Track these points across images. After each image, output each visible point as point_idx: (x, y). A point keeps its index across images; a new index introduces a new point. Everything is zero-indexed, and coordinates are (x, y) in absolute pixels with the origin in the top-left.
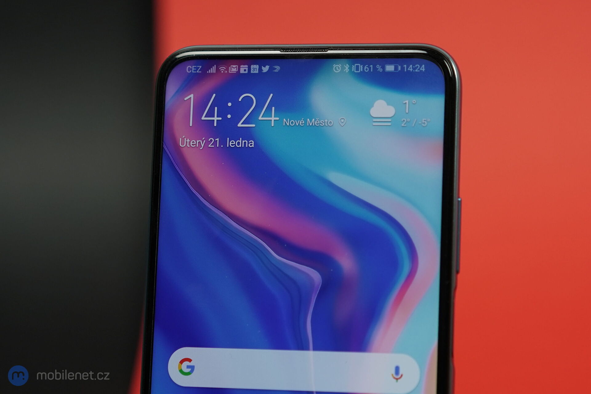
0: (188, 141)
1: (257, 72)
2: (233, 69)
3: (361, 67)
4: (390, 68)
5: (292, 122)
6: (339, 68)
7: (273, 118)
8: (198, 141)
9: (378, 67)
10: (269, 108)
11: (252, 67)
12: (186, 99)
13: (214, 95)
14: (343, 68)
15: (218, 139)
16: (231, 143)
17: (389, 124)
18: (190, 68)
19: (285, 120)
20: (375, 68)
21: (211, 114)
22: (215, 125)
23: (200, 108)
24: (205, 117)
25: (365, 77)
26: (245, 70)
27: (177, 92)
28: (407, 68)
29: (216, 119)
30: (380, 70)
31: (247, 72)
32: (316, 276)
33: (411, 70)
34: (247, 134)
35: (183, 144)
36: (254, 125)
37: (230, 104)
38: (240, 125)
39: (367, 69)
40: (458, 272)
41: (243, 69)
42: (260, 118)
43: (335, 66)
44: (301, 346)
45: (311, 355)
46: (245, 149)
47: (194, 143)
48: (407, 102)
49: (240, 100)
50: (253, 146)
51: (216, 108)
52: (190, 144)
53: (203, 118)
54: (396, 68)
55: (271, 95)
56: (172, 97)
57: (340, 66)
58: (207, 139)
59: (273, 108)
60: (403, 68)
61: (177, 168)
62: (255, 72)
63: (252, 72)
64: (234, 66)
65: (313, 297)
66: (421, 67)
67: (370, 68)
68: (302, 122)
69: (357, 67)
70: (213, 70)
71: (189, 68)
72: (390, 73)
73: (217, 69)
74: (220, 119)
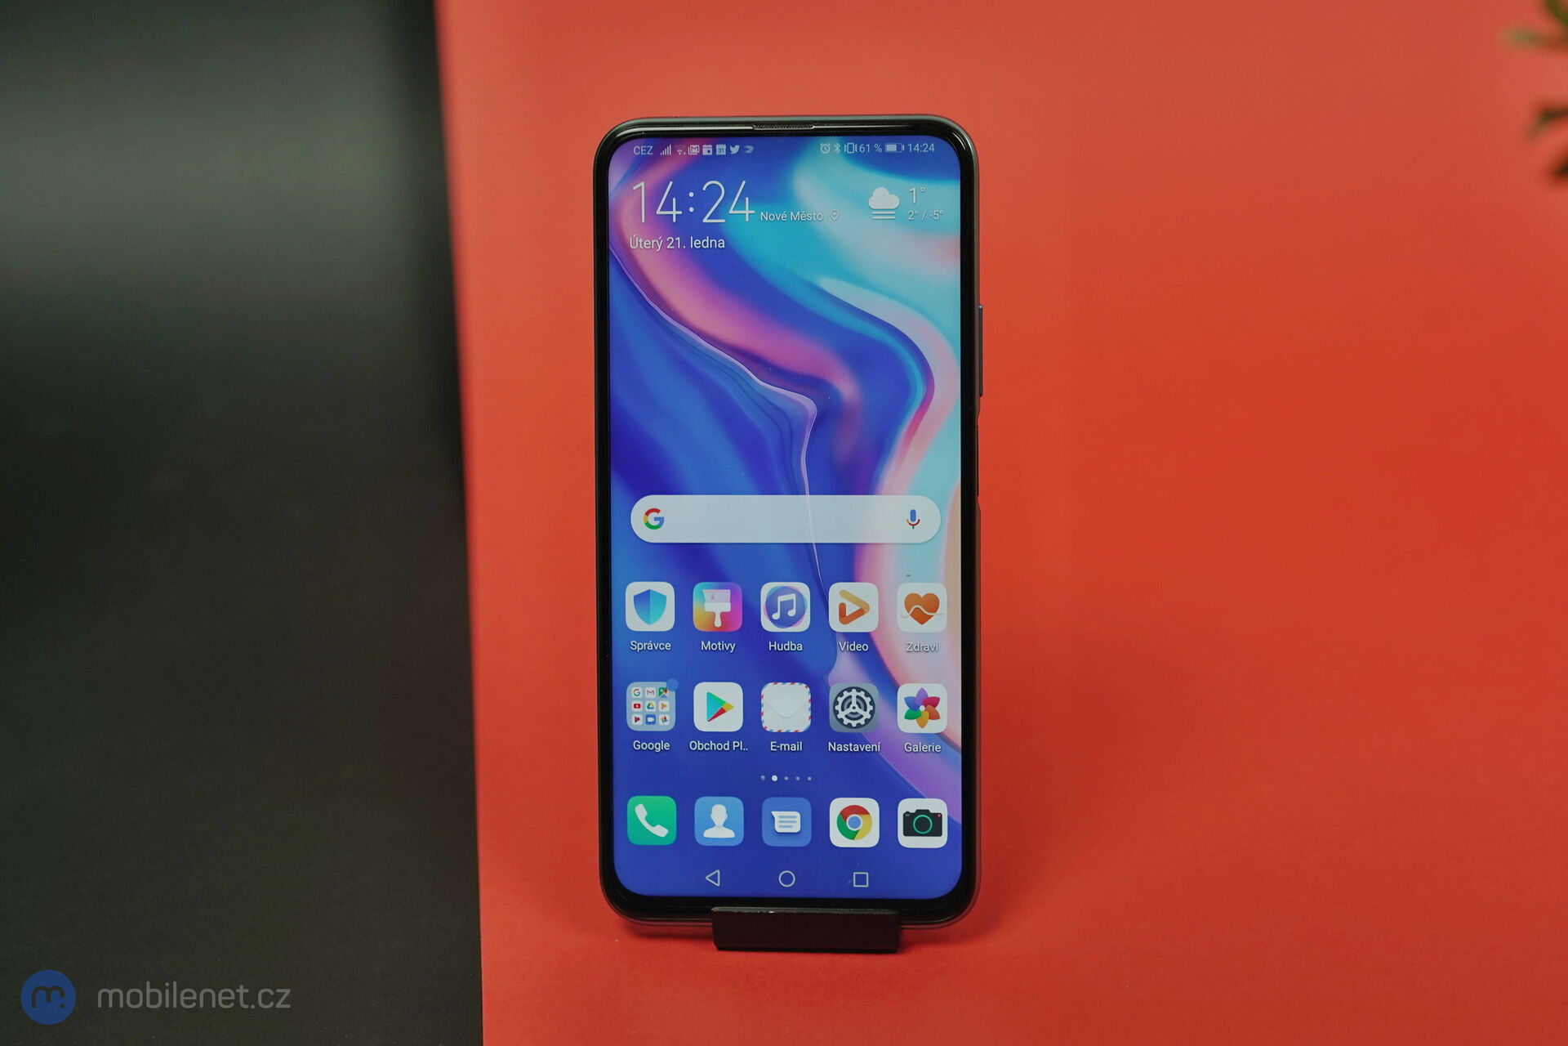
0: (641, 241)
1: (724, 153)
2: (694, 150)
3: (855, 147)
4: (891, 148)
5: (772, 216)
6: (827, 148)
7: (747, 212)
8: (653, 241)
9: (877, 146)
10: (742, 198)
11: (718, 147)
12: (635, 188)
13: (671, 183)
14: (833, 148)
15: (679, 239)
16: (696, 243)
17: (893, 217)
18: (639, 149)
19: (762, 213)
20: (872, 147)
21: (668, 207)
22: (674, 221)
23: (653, 198)
24: (661, 210)
25: (859, 159)
26: (709, 151)
27: (623, 179)
28: (913, 148)
29: (674, 213)
30: (880, 150)
31: (711, 153)
32: (809, 405)
33: (918, 150)
34: (714, 231)
35: (634, 244)
36: (723, 221)
37: (691, 195)
38: (705, 220)
39: (862, 150)
40: (981, 395)
41: (707, 150)
42: (731, 212)
43: (822, 145)
44: (795, 489)
45: (807, 501)
46: (714, 250)
47: (648, 243)
48: (914, 189)
49: (704, 189)
50: (723, 246)
51: (674, 200)
52: (643, 245)
53: (659, 212)
54: (899, 148)
55: (744, 182)
56: (617, 187)
57: (829, 145)
58: (664, 239)
59: (747, 199)
60: (907, 148)
61: (629, 276)
62: (721, 154)
63: (717, 153)
64: (695, 146)
65: (807, 430)
66: (929, 146)
67: (866, 148)
68: (784, 216)
69: (851, 146)
70: (668, 151)
71: (637, 149)
72: (891, 154)
73: (674, 150)
74: (680, 213)
